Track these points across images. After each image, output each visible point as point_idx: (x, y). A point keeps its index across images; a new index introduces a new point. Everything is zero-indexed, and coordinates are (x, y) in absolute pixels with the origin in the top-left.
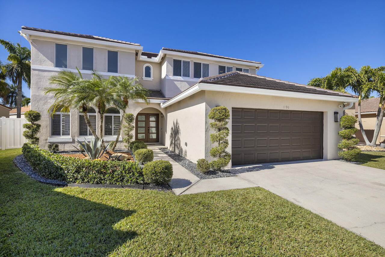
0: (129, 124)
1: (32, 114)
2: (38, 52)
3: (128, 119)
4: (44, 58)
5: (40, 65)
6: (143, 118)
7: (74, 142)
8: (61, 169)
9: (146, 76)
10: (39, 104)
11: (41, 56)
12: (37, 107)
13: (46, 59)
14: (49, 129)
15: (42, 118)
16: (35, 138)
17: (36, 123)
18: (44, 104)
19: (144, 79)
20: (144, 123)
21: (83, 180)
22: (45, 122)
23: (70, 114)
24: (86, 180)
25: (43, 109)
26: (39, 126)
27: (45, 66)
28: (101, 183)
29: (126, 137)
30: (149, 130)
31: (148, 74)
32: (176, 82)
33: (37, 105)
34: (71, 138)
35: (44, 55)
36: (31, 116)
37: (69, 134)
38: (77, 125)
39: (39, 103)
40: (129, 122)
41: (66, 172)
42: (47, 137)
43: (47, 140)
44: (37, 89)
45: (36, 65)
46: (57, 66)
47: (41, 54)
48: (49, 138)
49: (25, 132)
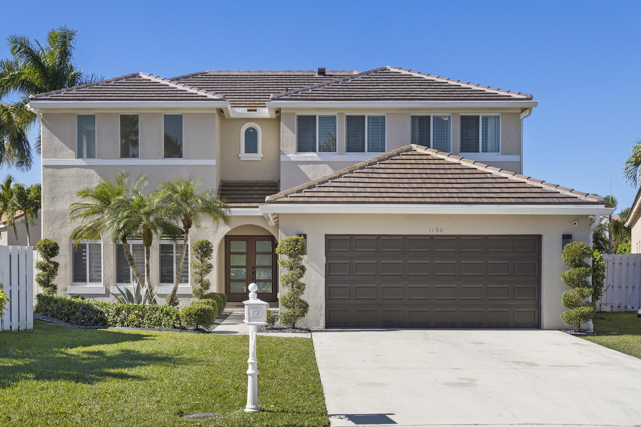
0: (202, 261)
1: (49, 246)
2: (52, 134)
3: (199, 251)
4: (61, 144)
5: (55, 157)
6: (242, 246)
7: (107, 294)
8: (102, 313)
9: (247, 151)
10: (54, 227)
11: (58, 142)
12: (52, 231)
13: (64, 146)
14: (69, 271)
15: (61, 251)
16: (52, 285)
17: (52, 259)
18: (62, 226)
19: (242, 159)
20: (244, 257)
21: (123, 324)
22: (64, 258)
23: (101, 242)
24: (125, 324)
25: (59, 234)
26: (56, 265)
27: (61, 158)
28: (140, 327)
29: (199, 286)
30: (254, 273)
31: (251, 146)
32: (302, 167)
33: (51, 228)
34: (103, 288)
35: (60, 139)
36: (46, 248)
37: (100, 280)
38: (112, 263)
39: (55, 225)
40: (202, 256)
41: (106, 315)
42: (66, 285)
43: (66, 289)
44: (51, 200)
45: (50, 157)
46: (80, 156)
47: (57, 138)
48: (69, 286)
49: (39, 275)
